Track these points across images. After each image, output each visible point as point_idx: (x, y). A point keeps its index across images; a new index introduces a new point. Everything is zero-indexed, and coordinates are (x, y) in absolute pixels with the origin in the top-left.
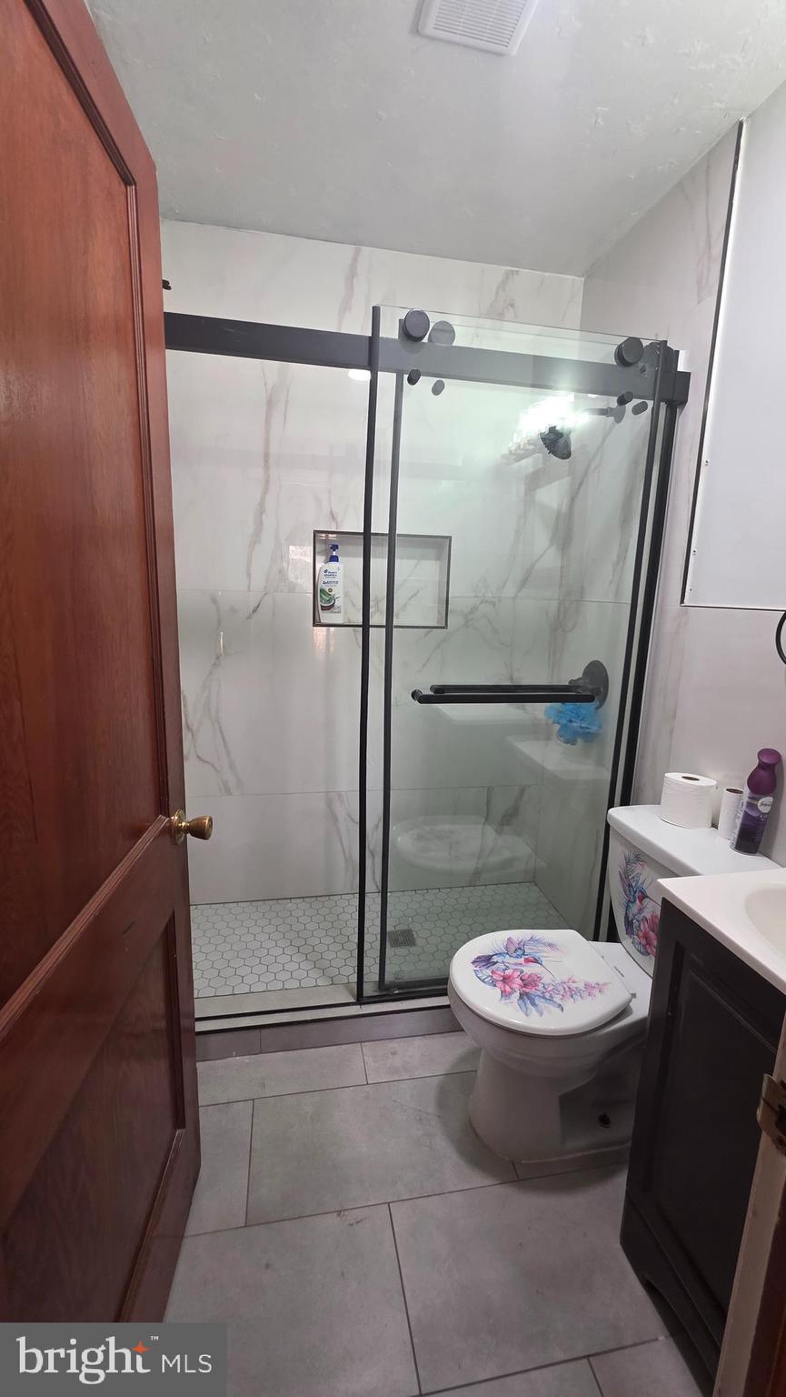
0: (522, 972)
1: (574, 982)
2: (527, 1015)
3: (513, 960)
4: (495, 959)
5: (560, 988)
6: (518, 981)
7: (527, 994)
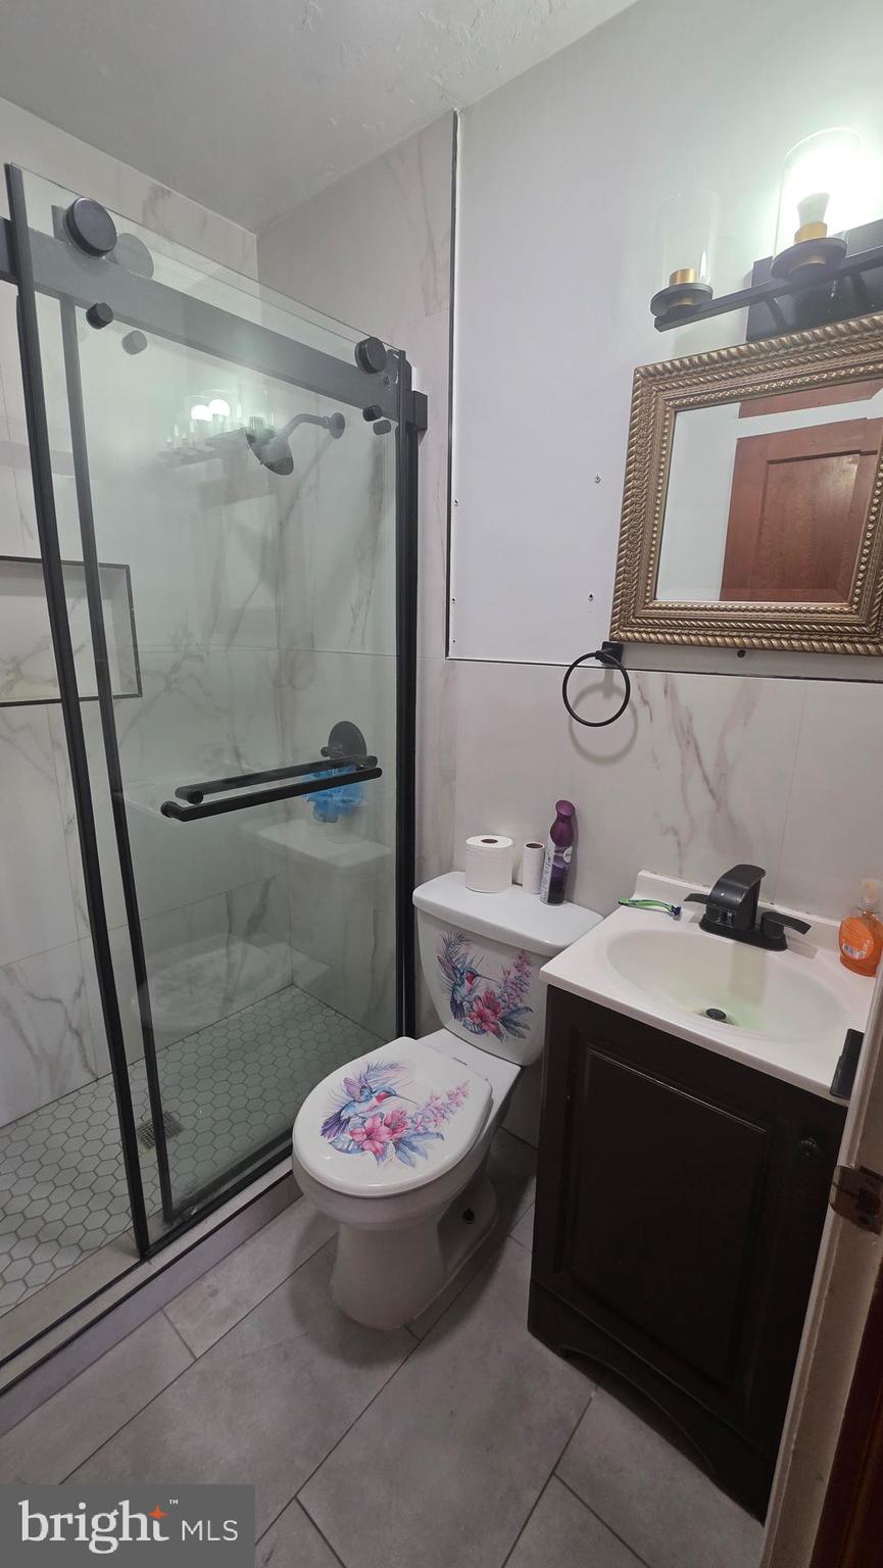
0: (382, 1116)
1: (437, 1099)
2: (413, 1165)
3: (364, 1107)
4: (345, 1115)
5: (429, 1114)
6: (384, 1129)
7: (400, 1140)
